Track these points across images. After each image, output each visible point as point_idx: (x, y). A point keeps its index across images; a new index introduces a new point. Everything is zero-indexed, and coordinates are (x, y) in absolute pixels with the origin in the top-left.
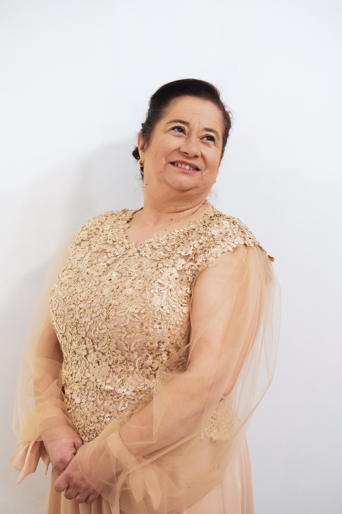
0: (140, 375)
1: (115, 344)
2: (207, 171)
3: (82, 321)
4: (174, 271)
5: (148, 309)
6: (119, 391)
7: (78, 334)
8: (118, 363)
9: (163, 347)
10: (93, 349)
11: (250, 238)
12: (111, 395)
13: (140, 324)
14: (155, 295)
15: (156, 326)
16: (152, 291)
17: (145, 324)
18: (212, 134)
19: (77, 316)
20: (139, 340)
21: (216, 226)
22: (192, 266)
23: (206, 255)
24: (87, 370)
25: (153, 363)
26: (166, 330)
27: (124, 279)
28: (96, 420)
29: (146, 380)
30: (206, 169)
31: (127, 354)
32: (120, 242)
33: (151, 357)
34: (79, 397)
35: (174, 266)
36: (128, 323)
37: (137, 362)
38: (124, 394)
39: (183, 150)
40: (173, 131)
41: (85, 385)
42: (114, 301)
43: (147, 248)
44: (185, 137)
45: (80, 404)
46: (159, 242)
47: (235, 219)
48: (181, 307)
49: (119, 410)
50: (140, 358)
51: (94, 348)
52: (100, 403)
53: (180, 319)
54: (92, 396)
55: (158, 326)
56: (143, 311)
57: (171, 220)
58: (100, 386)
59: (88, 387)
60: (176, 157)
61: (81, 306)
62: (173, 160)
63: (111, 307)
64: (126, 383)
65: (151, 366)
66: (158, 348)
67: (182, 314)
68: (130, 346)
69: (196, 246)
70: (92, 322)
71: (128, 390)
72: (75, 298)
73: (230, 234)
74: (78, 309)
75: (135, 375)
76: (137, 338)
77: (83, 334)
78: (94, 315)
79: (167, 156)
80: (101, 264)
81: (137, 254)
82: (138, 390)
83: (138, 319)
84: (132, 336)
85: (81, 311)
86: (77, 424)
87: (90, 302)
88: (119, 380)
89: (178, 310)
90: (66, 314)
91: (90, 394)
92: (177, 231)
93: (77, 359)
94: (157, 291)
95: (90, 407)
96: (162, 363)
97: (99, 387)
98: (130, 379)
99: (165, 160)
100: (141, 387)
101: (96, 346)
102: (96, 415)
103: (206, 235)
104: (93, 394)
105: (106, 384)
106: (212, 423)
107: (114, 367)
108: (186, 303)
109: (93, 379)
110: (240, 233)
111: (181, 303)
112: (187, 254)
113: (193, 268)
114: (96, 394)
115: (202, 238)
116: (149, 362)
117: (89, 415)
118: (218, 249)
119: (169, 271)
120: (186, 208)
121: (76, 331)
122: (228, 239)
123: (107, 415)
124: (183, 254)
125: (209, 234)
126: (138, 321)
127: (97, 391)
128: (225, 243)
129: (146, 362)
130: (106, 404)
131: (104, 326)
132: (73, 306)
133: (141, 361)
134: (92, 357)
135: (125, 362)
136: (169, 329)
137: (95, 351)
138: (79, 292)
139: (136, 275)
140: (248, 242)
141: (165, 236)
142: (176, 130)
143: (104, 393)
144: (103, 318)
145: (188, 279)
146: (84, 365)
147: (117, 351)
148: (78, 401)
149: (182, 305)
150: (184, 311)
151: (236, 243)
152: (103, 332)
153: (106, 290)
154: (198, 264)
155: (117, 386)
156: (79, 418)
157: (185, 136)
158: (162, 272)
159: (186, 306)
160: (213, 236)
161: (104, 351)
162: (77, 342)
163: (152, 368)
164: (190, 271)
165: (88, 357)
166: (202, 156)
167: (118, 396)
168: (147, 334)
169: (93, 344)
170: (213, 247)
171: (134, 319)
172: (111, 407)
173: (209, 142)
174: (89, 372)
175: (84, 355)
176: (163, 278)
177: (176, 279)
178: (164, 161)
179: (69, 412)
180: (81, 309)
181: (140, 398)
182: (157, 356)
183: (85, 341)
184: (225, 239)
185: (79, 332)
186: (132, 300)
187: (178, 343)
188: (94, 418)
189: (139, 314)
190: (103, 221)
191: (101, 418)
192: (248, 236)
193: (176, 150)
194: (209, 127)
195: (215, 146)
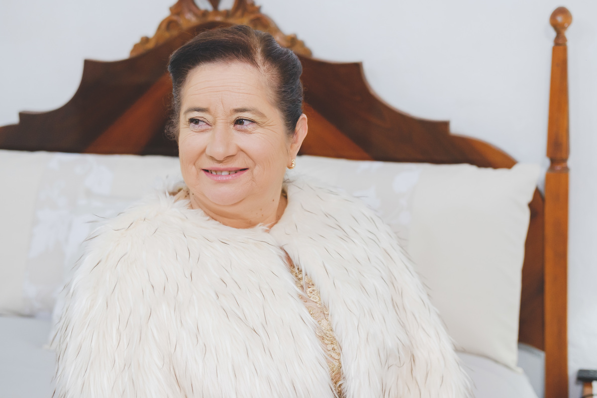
2: (257, 167)
18: (246, 115)
30: (255, 164)
39: (209, 152)
60: (208, 163)
62: (206, 167)
79: (195, 162)
166: (242, 151)
178: (193, 169)
193: (202, 153)
194: (239, 106)
195: (261, 127)
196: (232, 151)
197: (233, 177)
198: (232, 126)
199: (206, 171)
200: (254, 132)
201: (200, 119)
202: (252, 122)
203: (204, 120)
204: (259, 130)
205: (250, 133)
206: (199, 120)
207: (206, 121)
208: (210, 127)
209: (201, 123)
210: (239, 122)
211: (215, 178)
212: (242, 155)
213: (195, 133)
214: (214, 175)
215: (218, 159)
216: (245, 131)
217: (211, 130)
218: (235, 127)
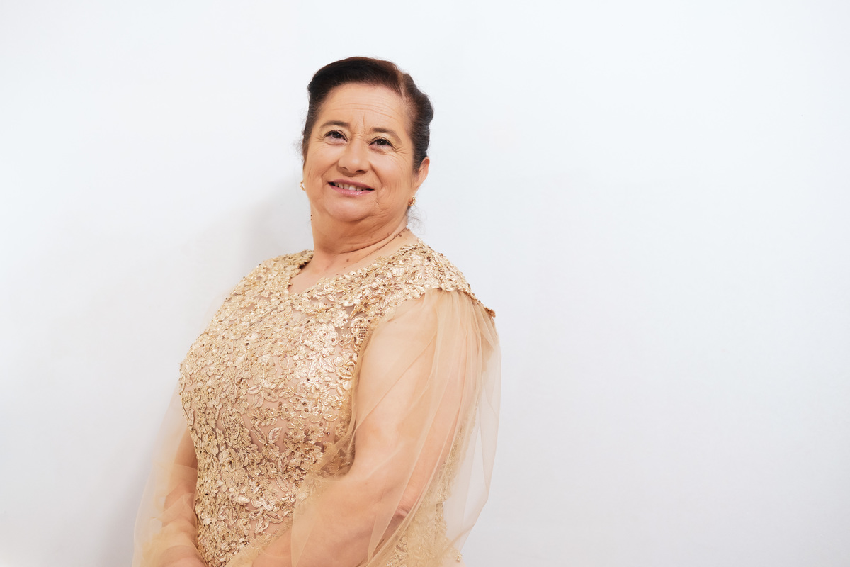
0: (285, 481)
1: (250, 435)
2: (384, 190)
3: (210, 405)
4: (331, 327)
5: (287, 382)
6: (257, 504)
7: (207, 424)
8: (255, 463)
9: (314, 439)
10: (225, 445)
11: (451, 280)
12: (246, 510)
13: (277, 404)
14: (299, 362)
15: (300, 407)
16: (295, 358)
17: (285, 405)
18: (385, 136)
19: (205, 399)
20: (277, 429)
21: (401, 262)
22: (361, 321)
23: (382, 305)
24: (219, 476)
25: (302, 462)
26: (316, 414)
27: (263, 341)
28: (228, 549)
29: (294, 487)
30: (382, 186)
31: (264, 450)
32: (278, 294)
33: (297, 454)
34: (210, 516)
35: (330, 322)
36: (261, 403)
37: (280, 462)
38: (263, 509)
39: (341, 164)
40: (328, 138)
41: (215, 498)
42: (247, 373)
43: (304, 299)
44: (346, 145)
45: (209, 526)
46: (323, 290)
47: (433, 254)
48: (339, 381)
49: (256, 532)
50: (283, 456)
51: (226, 443)
52: (232, 522)
53: (337, 398)
54: (223, 514)
55: (303, 408)
56: (280, 387)
57: (348, 261)
58: (232, 497)
59: (219, 501)
60: (335, 176)
61: (209, 383)
62: (332, 180)
63: (243, 381)
64: (266, 493)
65: (298, 467)
66: (306, 440)
67: (341, 392)
68: (267, 438)
69: (368, 292)
70: (221, 405)
71: (268, 503)
72: (203, 372)
73: (418, 275)
74: (206, 387)
75: (279, 479)
76: (274, 426)
77: (213, 422)
78: (223, 395)
79: (322, 173)
80: (244, 324)
81: (290, 308)
82: (281, 503)
83: (274, 397)
84: (268, 423)
85: (209, 390)
86: (206, 556)
87: (219, 377)
88: (257, 489)
89: (333, 385)
90: (193, 397)
91: (221, 510)
92: (352, 273)
93: (209, 461)
94: (302, 357)
95: (220, 529)
96: (315, 462)
97: (230, 499)
98: (272, 487)
99: (320, 179)
100: (287, 498)
101: (228, 441)
102: (227, 541)
103: (383, 276)
104: (224, 510)
105: (240, 494)
106: (398, 556)
107: (251, 469)
108: (349, 376)
109: (224, 489)
110: (436, 273)
111: (340, 375)
112: (352, 304)
113: (362, 325)
114: (227, 510)
115: (377, 281)
116: (295, 462)
117: (219, 541)
118: (398, 295)
119: (323, 328)
120: (365, 244)
121: (204, 420)
122: (415, 280)
123: (242, 540)
124: (346, 304)
125: (389, 275)
126: (275, 400)
127: (229, 505)
128: (410, 287)
129: (291, 461)
130: (239, 524)
131: (234, 410)
132: (200, 384)
133: (285, 460)
134: (224, 456)
135: (264, 462)
136: (320, 412)
137: (227, 447)
138: (208, 364)
139: (278, 336)
140: (447, 285)
141: (332, 282)
142: (332, 136)
143: (238, 507)
144: (233, 397)
145: (355, 341)
146: (215, 468)
147: (252, 445)
148: (207, 521)
149: (341, 378)
150: (345, 387)
151: (427, 286)
152: (233, 418)
153: (240, 359)
154: (369, 318)
155: (254, 497)
156: (208, 547)
157: (346, 142)
158: (313, 330)
159: (349, 380)
160: (394, 277)
161: (237, 447)
162: (207, 435)
163: (301, 470)
164: (358, 330)
165: (220, 457)
166: (373, 169)
167: (255, 511)
168: (288, 420)
169: (225, 438)
170: (392, 293)
171: (270, 398)
172: (245, 528)
173: (381, 147)
174: (221, 479)
175: (215, 455)
176: (313, 338)
177: (333, 340)
178: (319, 182)
179: (199, 539)
180: (209, 387)
181: (286, 513)
182: (307, 452)
183: (216, 433)
184: (411, 281)
185: (209, 422)
186: (268, 370)
187: (337, 434)
188: (224, 546)
189: (276, 390)
190: (270, 267)
191: (233, 545)
192: (448, 276)
193: (333, 165)
194: (379, 126)
195: (395, 151)
196: (365, 167)
197: (359, 193)
198: (367, 145)
199: (332, 184)
202: (389, 144)
203: (343, 135)
204: (394, 154)
212: (372, 173)
213: (330, 146)
214: (340, 188)
215: (349, 172)
216: (380, 152)
218: (372, 146)
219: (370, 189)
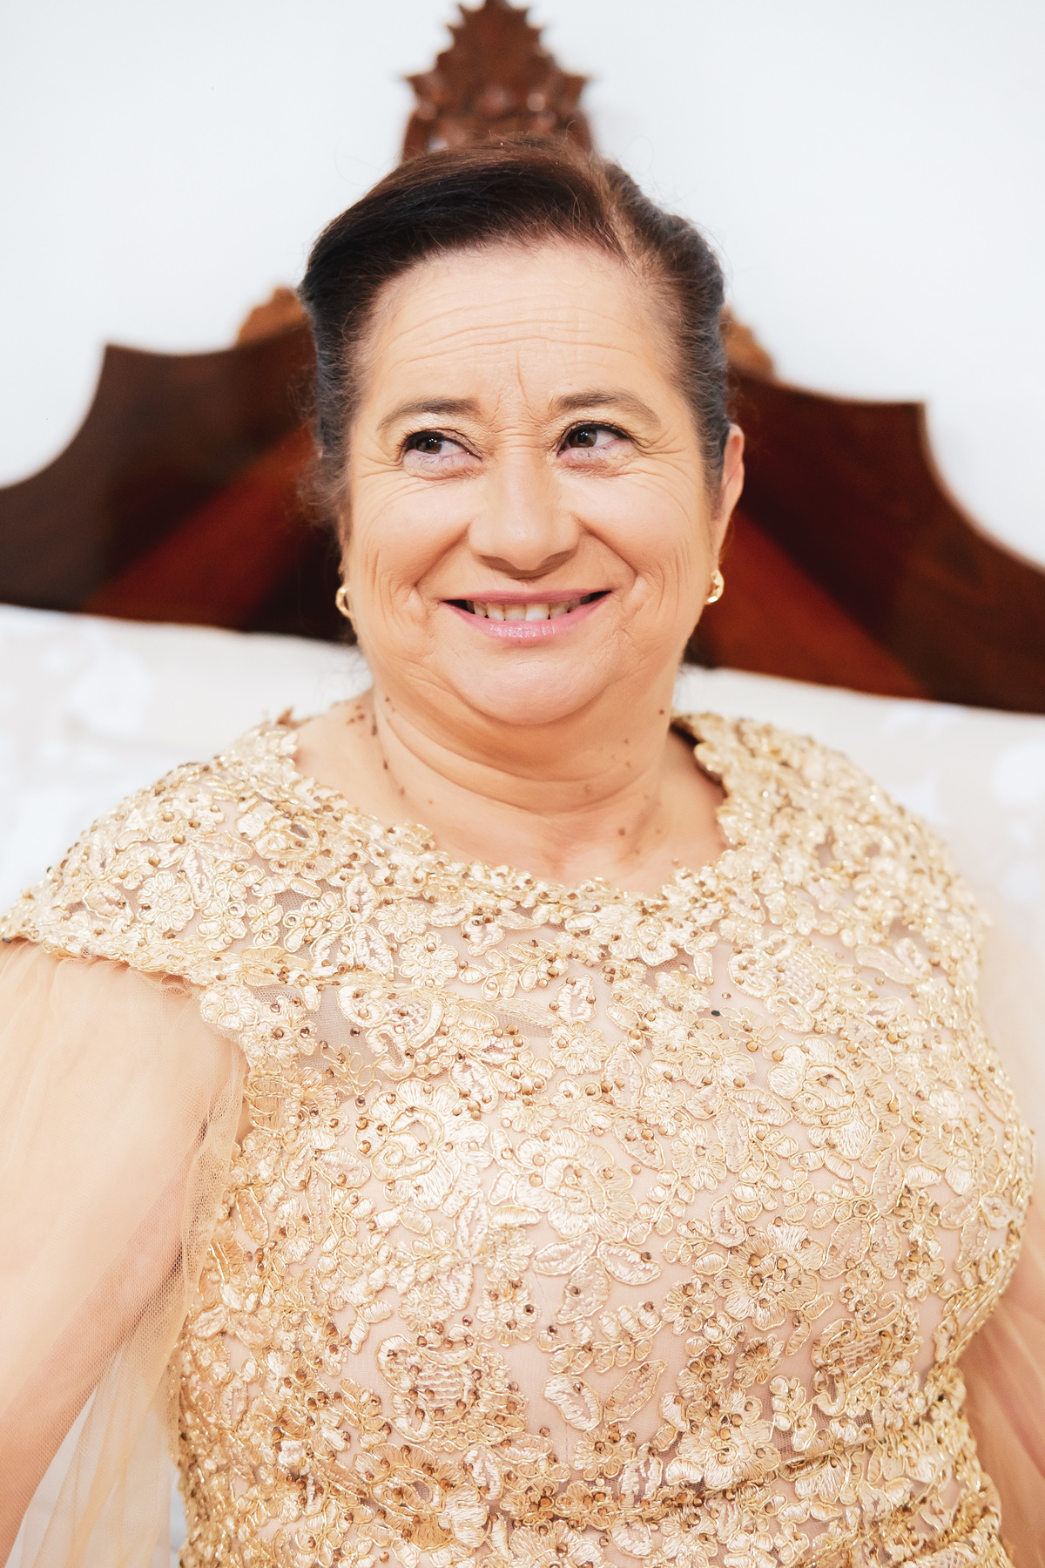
30: (634, 574)
39: (483, 539)
40: (408, 458)
60: (472, 582)
62: (462, 593)
79: (418, 574)
157: (475, 461)
193: (454, 543)
195: (644, 454)
196: (565, 537)
197: (561, 624)
199: (463, 605)
200: (627, 468)
201: (445, 433)
202: (620, 434)
203: (459, 438)
204: (642, 463)
205: (615, 474)
206: (440, 438)
207: (463, 440)
208: (477, 463)
209: (447, 447)
210: (579, 436)
211: (499, 631)
212: (593, 548)
213: (424, 484)
214: (496, 623)
215: (520, 567)
216: (597, 469)
217: (481, 471)
218: (565, 455)
219: (595, 597)
